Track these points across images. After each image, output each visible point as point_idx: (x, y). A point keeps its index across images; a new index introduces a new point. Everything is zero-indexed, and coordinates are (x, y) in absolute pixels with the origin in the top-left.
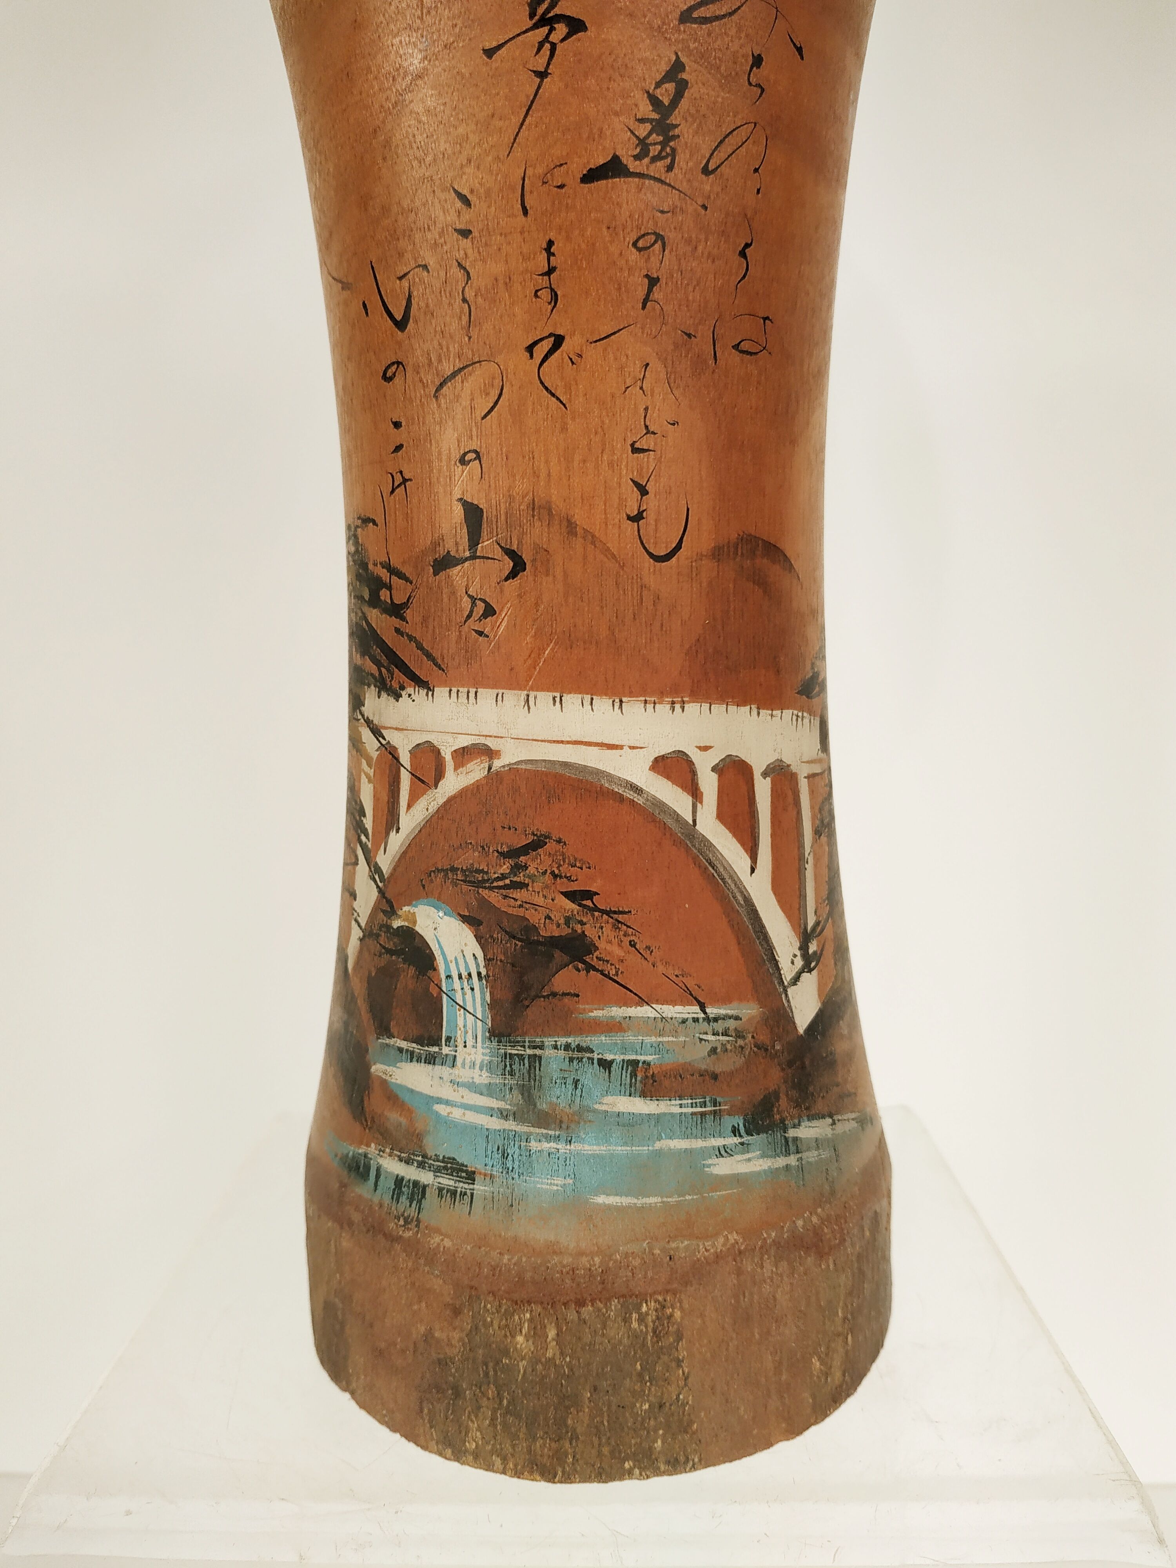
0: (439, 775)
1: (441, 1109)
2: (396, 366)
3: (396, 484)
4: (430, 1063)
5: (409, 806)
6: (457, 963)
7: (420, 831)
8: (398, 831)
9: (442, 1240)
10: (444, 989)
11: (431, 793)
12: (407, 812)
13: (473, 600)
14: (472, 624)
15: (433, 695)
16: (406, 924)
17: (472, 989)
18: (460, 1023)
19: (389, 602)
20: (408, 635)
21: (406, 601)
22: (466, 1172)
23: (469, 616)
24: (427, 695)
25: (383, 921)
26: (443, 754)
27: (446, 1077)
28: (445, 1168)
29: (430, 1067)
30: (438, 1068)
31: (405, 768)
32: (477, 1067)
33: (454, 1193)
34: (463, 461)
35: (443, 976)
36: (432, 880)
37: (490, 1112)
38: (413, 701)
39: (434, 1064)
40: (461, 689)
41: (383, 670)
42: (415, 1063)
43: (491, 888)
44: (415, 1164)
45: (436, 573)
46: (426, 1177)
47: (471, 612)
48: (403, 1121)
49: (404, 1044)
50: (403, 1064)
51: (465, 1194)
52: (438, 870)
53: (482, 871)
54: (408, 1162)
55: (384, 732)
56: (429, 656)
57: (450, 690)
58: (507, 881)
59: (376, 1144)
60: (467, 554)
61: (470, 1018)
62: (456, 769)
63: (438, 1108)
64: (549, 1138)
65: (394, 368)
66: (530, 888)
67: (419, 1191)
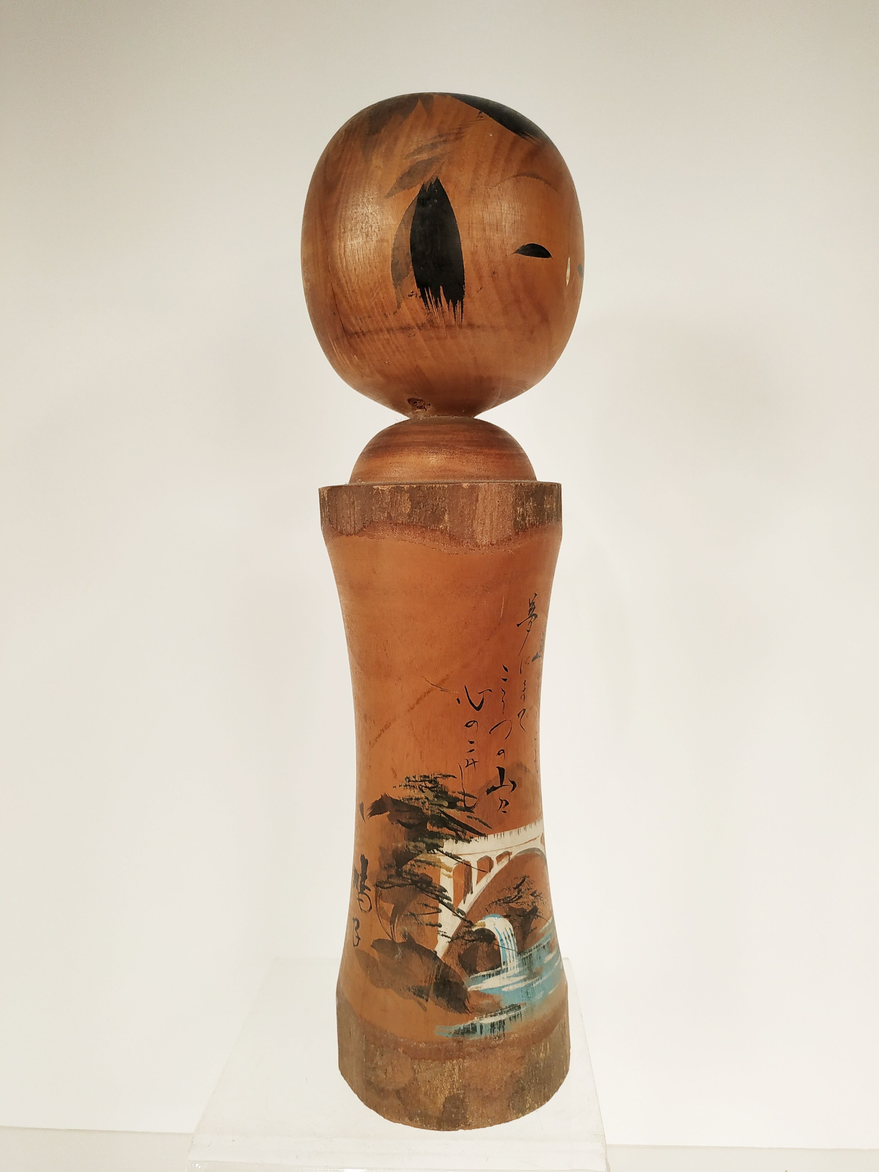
0: (491, 866)
1: (505, 989)
2: (473, 722)
3: (469, 763)
4: (498, 974)
5: (477, 882)
6: (504, 934)
7: (484, 890)
8: (472, 893)
9: (514, 1035)
10: (500, 945)
11: (488, 875)
12: (476, 884)
13: (502, 801)
14: (502, 809)
15: (487, 838)
16: (480, 927)
17: (510, 941)
18: (508, 955)
19: (464, 806)
20: (474, 818)
21: (473, 805)
22: (518, 1006)
23: (501, 807)
24: (485, 838)
25: (466, 930)
26: (492, 859)
27: (505, 977)
28: (510, 1009)
29: (499, 976)
30: (501, 975)
31: (474, 868)
32: (515, 968)
33: (515, 1017)
34: (499, 754)
35: (499, 941)
36: (491, 907)
37: (521, 981)
38: (478, 842)
39: (500, 974)
40: (498, 834)
41: (459, 833)
42: (491, 978)
43: (513, 902)
44: (498, 1014)
45: (488, 794)
46: (504, 1017)
47: (501, 805)
48: (490, 1001)
49: (485, 973)
50: (486, 980)
51: (519, 1014)
52: (493, 902)
53: (509, 897)
54: (495, 1015)
55: (460, 857)
56: (485, 824)
57: (494, 835)
58: (517, 897)
59: (477, 1017)
60: (500, 785)
61: (511, 951)
62: (498, 863)
63: (503, 989)
64: (537, 980)
65: (472, 723)
66: (523, 897)
67: (502, 1023)
